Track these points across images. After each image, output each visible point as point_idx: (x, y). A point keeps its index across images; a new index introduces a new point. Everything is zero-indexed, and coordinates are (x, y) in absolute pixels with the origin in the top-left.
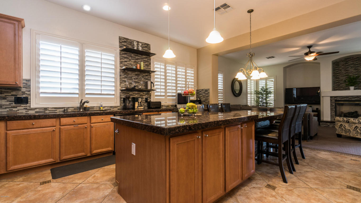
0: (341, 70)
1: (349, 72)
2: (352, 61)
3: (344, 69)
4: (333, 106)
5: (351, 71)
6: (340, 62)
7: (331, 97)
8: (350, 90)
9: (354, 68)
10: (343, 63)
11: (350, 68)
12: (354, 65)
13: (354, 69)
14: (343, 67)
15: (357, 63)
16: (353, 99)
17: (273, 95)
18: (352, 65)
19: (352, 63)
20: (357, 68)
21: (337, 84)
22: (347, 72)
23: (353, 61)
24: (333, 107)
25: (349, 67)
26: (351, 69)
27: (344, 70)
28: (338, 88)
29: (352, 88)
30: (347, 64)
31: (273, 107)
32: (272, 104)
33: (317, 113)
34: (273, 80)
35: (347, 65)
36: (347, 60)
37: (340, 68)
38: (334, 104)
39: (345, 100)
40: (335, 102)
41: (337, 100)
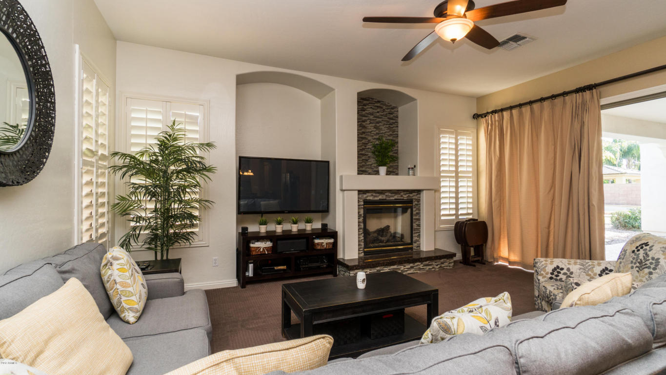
1: (368, 130)
2: (371, 108)
4: (361, 215)
5: (370, 130)
7: (361, 192)
8: (379, 175)
9: (374, 125)
11: (368, 122)
12: (375, 117)
13: (375, 128)
16: (392, 198)
18: (371, 117)
19: (371, 110)
20: (377, 125)
22: (363, 130)
23: (373, 107)
26: (371, 125)
29: (383, 170)
30: (364, 111)
38: (362, 212)
39: (380, 199)
40: (365, 206)
41: (366, 200)
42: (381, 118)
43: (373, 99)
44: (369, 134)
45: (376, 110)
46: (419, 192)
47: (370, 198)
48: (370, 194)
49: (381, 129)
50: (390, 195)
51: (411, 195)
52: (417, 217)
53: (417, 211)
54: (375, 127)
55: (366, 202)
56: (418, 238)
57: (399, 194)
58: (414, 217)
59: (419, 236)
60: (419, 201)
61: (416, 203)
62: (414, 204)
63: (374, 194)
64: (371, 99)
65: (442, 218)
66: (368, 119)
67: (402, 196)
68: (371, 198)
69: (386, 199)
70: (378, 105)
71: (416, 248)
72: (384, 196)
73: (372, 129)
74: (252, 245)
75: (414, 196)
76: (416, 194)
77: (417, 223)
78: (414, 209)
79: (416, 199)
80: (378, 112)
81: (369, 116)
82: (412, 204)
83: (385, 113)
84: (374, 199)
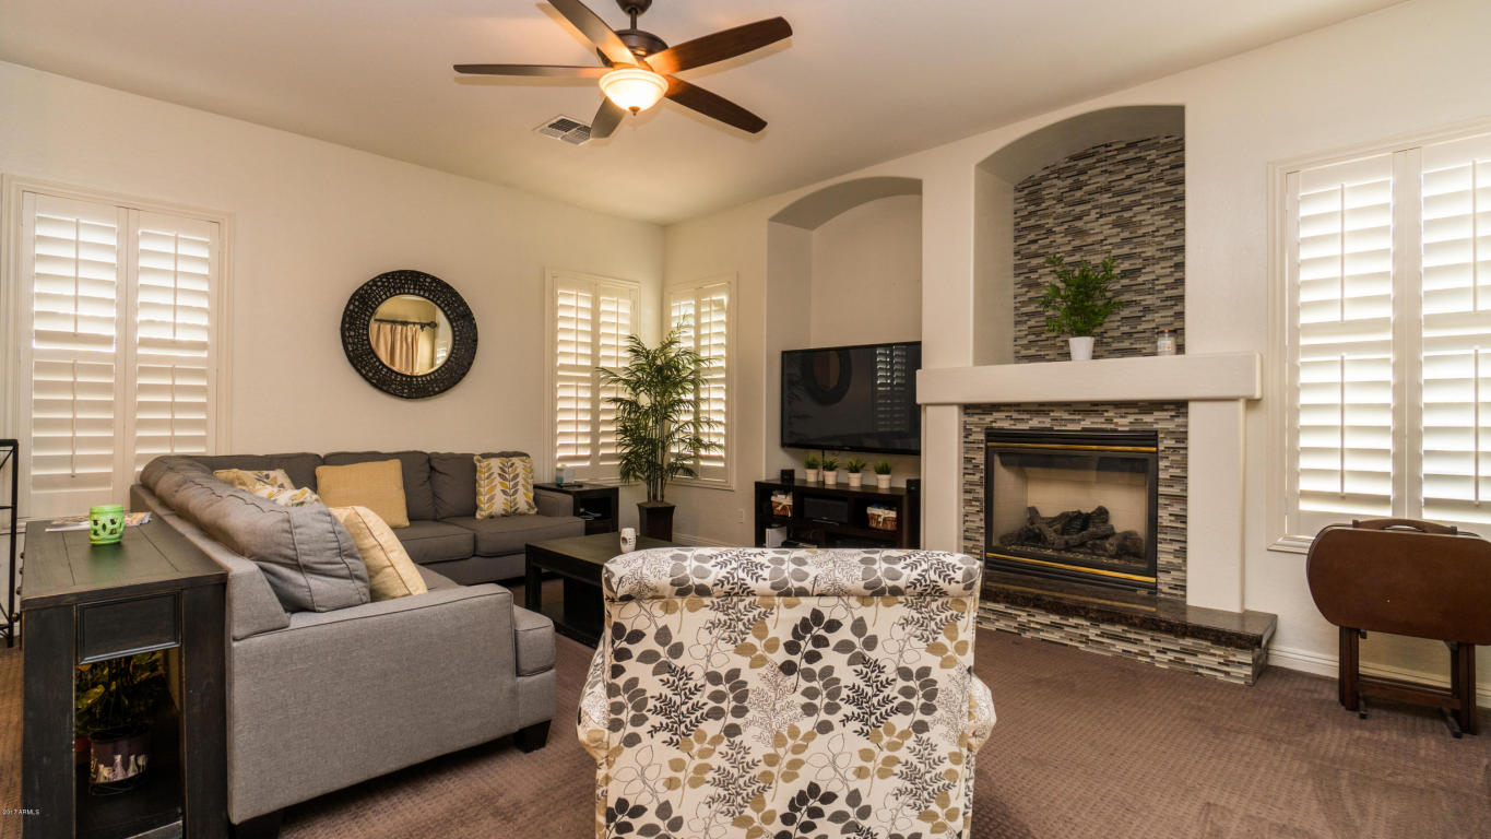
0: (1050, 232)
1: (1090, 240)
2: (1106, 171)
3: (1066, 226)
4: (976, 466)
5: (1101, 237)
6: (1045, 178)
7: (968, 408)
8: (1070, 360)
9: (1114, 217)
10: (1059, 183)
11: (1093, 215)
12: (1116, 194)
13: (1115, 225)
14: (1059, 209)
15: (1128, 183)
16: (1070, 427)
17: (722, 395)
18: (1105, 198)
19: (1103, 180)
20: (1127, 215)
21: (1032, 323)
22: (1077, 243)
23: (1111, 168)
24: (976, 478)
25: (1087, 213)
26: (1102, 221)
27: (1067, 232)
28: (1032, 352)
29: (1081, 346)
30: (1081, 189)
31: (721, 465)
32: (720, 446)
33: (893, 514)
34: (724, 298)
35: (1078, 194)
36: (1081, 164)
37: (1048, 216)
38: (980, 458)
39: (1032, 429)
40: (989, 444)
41: (992, 428)
42: (1139, 191)
43: (1106, 146)
44: (1097, 247)
45: (1122, 171)
46: (1180, 406)
47: (1002, 422)
48: (1002, 415)
49: (1140, 224)
50: (1066, 416)
51: (1148, 418)
52: (1176, 490)
53: (1176, 472)
54: (1120, 224)
55: (992, 434)
56: (1180, 561)
57: (1100, 413)
58: (1162, 490)
59: (1182, 553)
60: (1182, 437)
61: (1171, 443)
62: (1161, 447)
63: (1015, 415)
64: (1103, 149)
65: (1306, 506)
66: (1094, 207)
67: (1109, 420)
68: (1006, 425)
69: (1051, 429)
70: (1131, 154)
71: (1166, 589)
72: (1049, 420)
73: (1107, 232)
74: (773, 499)
75: (1160, 422)
76: (1167, 415)
77: (1176, 509)
78: (1162, 464)
79: (1169, 433)
80: (1129, 177)
81: (1096, 196)
82: (1157, 446)
83: (1155, 172)
84: (1013, 427)
